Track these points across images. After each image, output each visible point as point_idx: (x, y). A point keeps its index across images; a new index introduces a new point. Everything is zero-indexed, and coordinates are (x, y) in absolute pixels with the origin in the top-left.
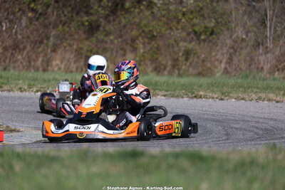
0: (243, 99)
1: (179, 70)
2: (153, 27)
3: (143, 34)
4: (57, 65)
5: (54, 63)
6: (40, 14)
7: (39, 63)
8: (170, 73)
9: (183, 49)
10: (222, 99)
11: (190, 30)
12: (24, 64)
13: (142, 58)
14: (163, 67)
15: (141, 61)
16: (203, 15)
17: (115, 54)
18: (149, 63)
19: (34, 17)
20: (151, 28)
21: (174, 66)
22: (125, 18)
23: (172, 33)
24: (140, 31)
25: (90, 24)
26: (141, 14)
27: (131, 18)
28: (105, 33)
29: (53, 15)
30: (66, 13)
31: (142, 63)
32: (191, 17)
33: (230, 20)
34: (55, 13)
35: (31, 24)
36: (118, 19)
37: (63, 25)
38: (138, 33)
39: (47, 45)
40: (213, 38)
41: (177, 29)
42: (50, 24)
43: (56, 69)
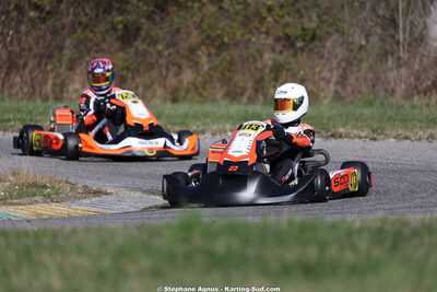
0: (407, 138)
1: (264, 95)
2: (223, 29)
3: (207, 41)
4: (76, 90)
5: (71, 88)
6: (48, 13)
7: (49, 88)
8: (251, 100)
9: (270, 63)
10: (375, 139)
11: (281, 34)
12: (26, 90)
13: (207, 78)
14: (239, 91)
15: (206, 83)
16: (299, 11)
17: (164, 72)
18: (218, 85)
19: (39, 17)
20: (219, 32)
21: (257, 90)
22: (178, 16)
23: (254, 39)
24: (204, 36)
25: (126, 27)
26: (204, 11)
27: (188, 17)
28: (148, 41)
29: (68, 15)
30: (87, 11)
31: (208, 86)
32: (281, 14)
33: (340, 17)
34: (71, 11)
35: (33, 28)
36: (168, 19)
37: (84, 30)
38: (199, 40)
39: (60, 61)
40: (316, 46)
41: (260, 33)
42: (63, 28)
43: (75, 96)
